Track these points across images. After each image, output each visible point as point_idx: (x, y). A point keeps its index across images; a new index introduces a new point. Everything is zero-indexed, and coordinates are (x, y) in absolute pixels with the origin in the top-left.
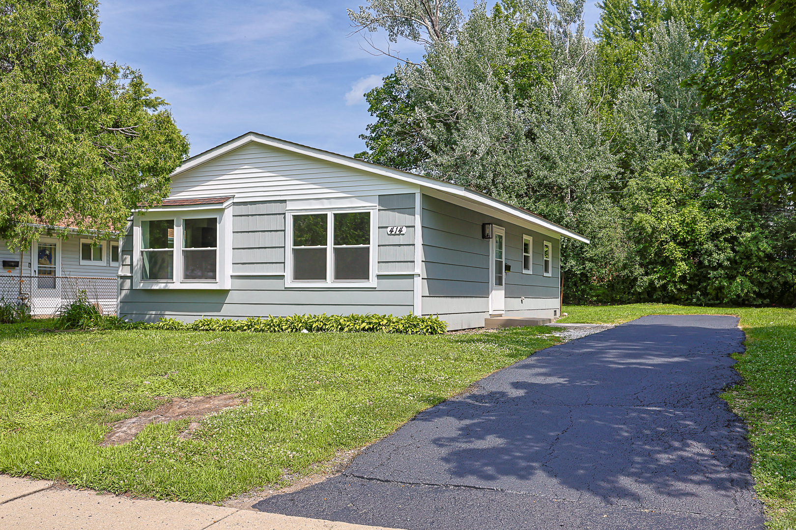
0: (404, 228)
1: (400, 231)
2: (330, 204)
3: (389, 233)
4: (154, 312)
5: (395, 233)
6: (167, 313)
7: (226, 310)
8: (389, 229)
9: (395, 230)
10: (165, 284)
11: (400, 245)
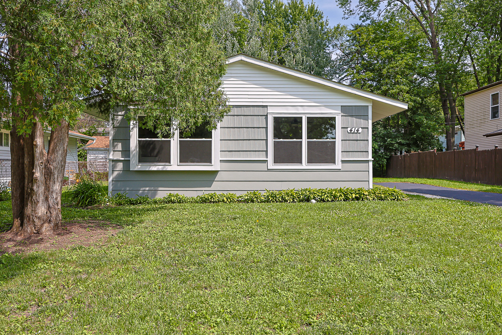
0: (360, 128)
1: (358, 131)
2: (304, 110)
3: (349, 132)
4: (147, 189)
5: (354, 132)
6: (160, 189)
7: (216, 186)
8: (349, 129)
9: (353, 129)
10: (163, 166)
11: (357, 140)
